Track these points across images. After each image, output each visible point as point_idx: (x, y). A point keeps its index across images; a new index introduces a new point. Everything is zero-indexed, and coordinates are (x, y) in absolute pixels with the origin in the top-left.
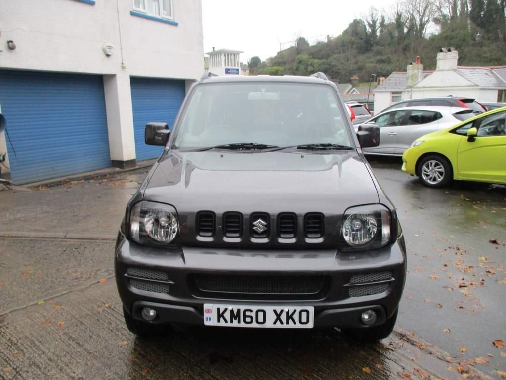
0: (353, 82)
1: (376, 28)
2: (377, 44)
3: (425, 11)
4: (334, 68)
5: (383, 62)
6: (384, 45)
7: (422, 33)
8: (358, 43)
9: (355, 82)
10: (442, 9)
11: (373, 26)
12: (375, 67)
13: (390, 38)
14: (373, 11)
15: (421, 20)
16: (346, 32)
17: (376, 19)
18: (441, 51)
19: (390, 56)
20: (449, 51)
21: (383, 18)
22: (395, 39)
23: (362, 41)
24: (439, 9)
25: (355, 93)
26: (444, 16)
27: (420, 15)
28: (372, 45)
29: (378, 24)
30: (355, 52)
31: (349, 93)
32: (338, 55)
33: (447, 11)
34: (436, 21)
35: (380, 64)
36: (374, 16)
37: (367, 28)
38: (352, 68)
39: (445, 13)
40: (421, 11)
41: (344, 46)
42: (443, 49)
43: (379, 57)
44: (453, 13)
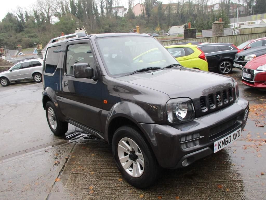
0: (19, 48)
1: (24, 18)
2: (26, 27)
3: (49, 10)
4: (3, 41)
5: (32, 37)
6: (30, 28)
7: (50, 22)
8: (15, 26)
9: (20, 49)
10: (57, 10)
11: (21, 16)
12: (28, 40)
13: (33, 24)
14: (20, 8)
15: (48, 15)
16: (4, 20)
17: (22, 13)
18: (77, 30)
19: (36, 33)
20: (81, 29)
21: (26, 13)
22: (36, 24)
23: (17, 25)
24: (55, 9)
25: (21, 55)
26: (59, 13)
27: (46, 12)
28: (23, 28)
29: (24, 16)
30: (13, 31)
31: (18, 55)
32: (4, 34)
33: (59, 10)
34: (55, 15)
35: (31, 38)
36: (20, 11)
37: (18, 18)
38: (14, 41)
39: (59, 12)
40: (47, 10)
41: (6, 28)
42: (77, 29)
43: (29, 34)
44: (63, 11)
